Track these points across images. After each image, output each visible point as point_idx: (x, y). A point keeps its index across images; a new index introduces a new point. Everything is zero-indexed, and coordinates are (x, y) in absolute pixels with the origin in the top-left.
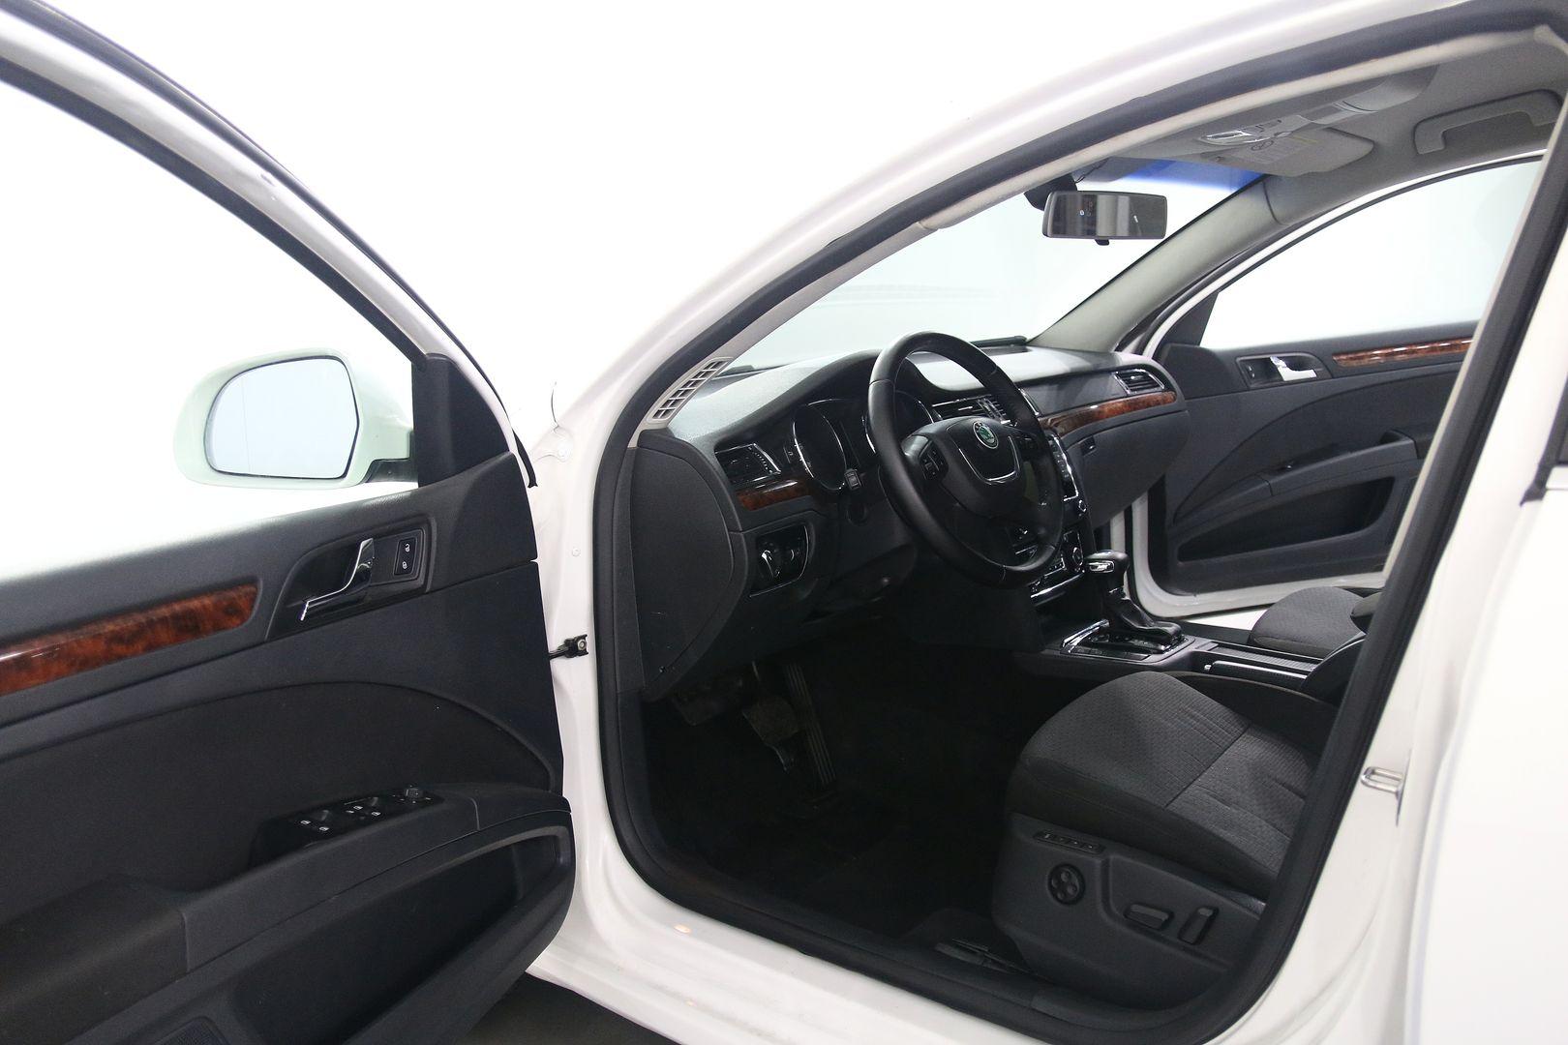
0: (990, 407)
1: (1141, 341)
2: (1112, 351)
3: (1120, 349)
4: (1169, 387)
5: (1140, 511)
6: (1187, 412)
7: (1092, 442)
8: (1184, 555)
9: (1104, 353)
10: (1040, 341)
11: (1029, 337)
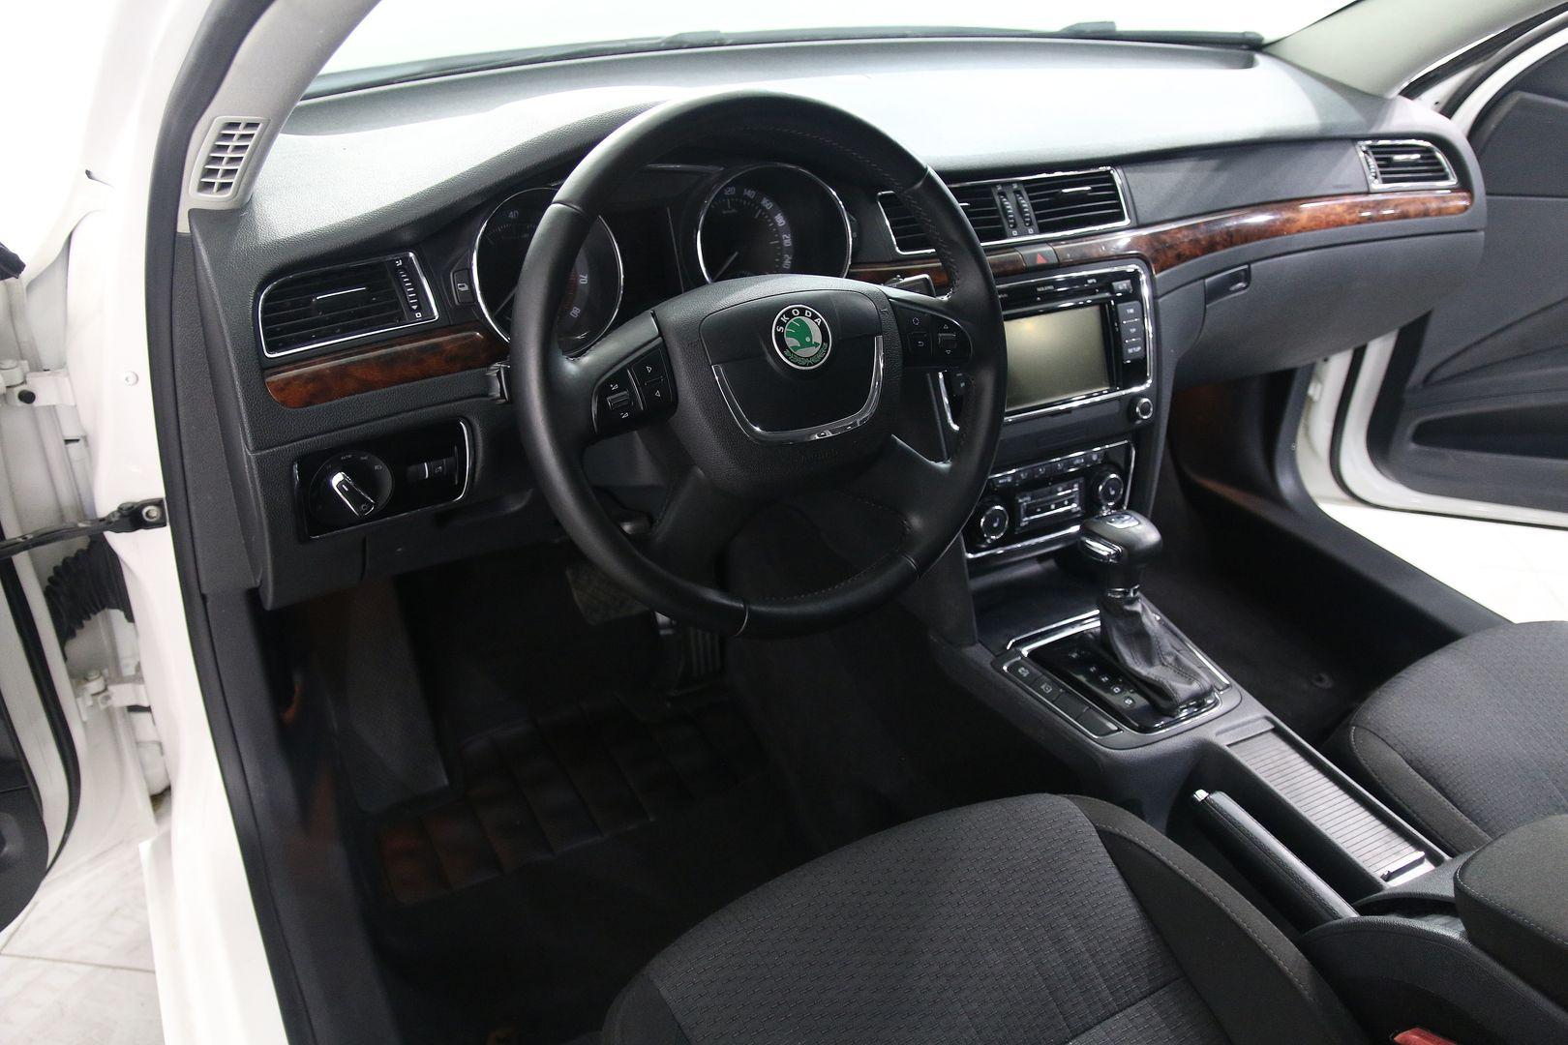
0: (1019, 207)
1: (1468, 80)
2: (1394, 93)
3: (1413, 91)
4: (1465, 185)
5: (1379, 353)
6: (1482, 233)
7: (1247, 276)
8: (1423, 436)
9: (1371, 100)
10: (1283, 50)
11: (1268, 38)
